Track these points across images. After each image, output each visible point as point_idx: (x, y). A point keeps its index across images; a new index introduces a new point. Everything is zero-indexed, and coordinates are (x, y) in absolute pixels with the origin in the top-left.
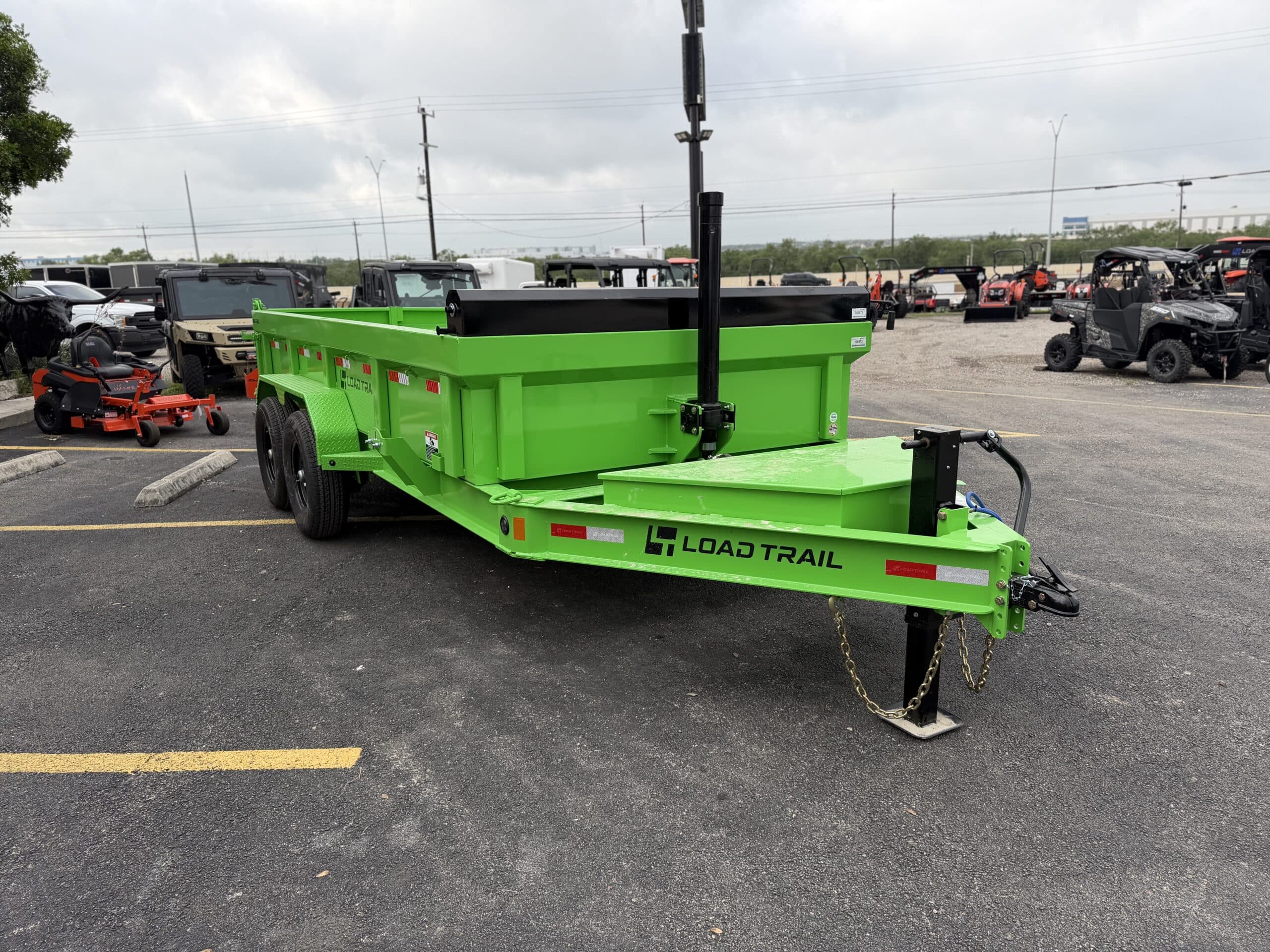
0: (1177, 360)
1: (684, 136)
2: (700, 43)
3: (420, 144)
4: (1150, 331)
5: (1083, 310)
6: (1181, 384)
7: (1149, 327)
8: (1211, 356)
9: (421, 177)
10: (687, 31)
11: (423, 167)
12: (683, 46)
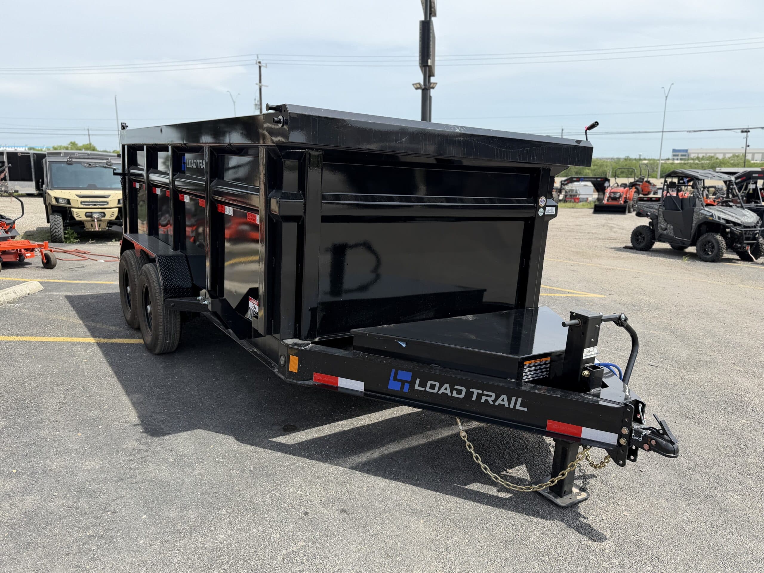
0: (716, 247)
1: (419, 86)
2: (431, 26)
3: (256, 84)
4: (699, 226)
5: (656, 210)
6: (718, 263)
7: (699, 223)
8: (739, 245)
9: (256, 105)
10: (423, 18)
11: (258, 98)
12: (420, 28)
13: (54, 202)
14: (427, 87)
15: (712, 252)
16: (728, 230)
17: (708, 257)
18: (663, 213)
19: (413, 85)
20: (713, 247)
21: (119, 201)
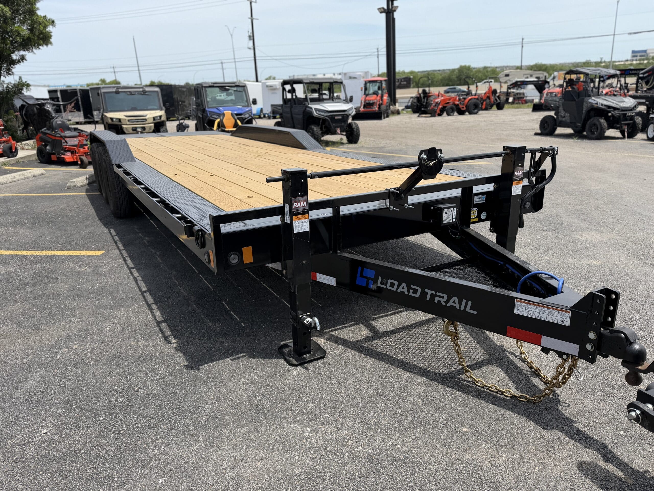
0: (599, 128)
1: (382, 10)
3: (249, 18)
5: (558, 102)
7: (588, 111)
8: (618, 126)
9: (250, 36)
11: (251, 31)
13: (110, 121)
14: (390, 11)
15: (596, 132)
16: (610, 114)
17: (594, 136)
18: (562, 105)
19: (378, 9)
20: (597, 129)
21: (154, 119)
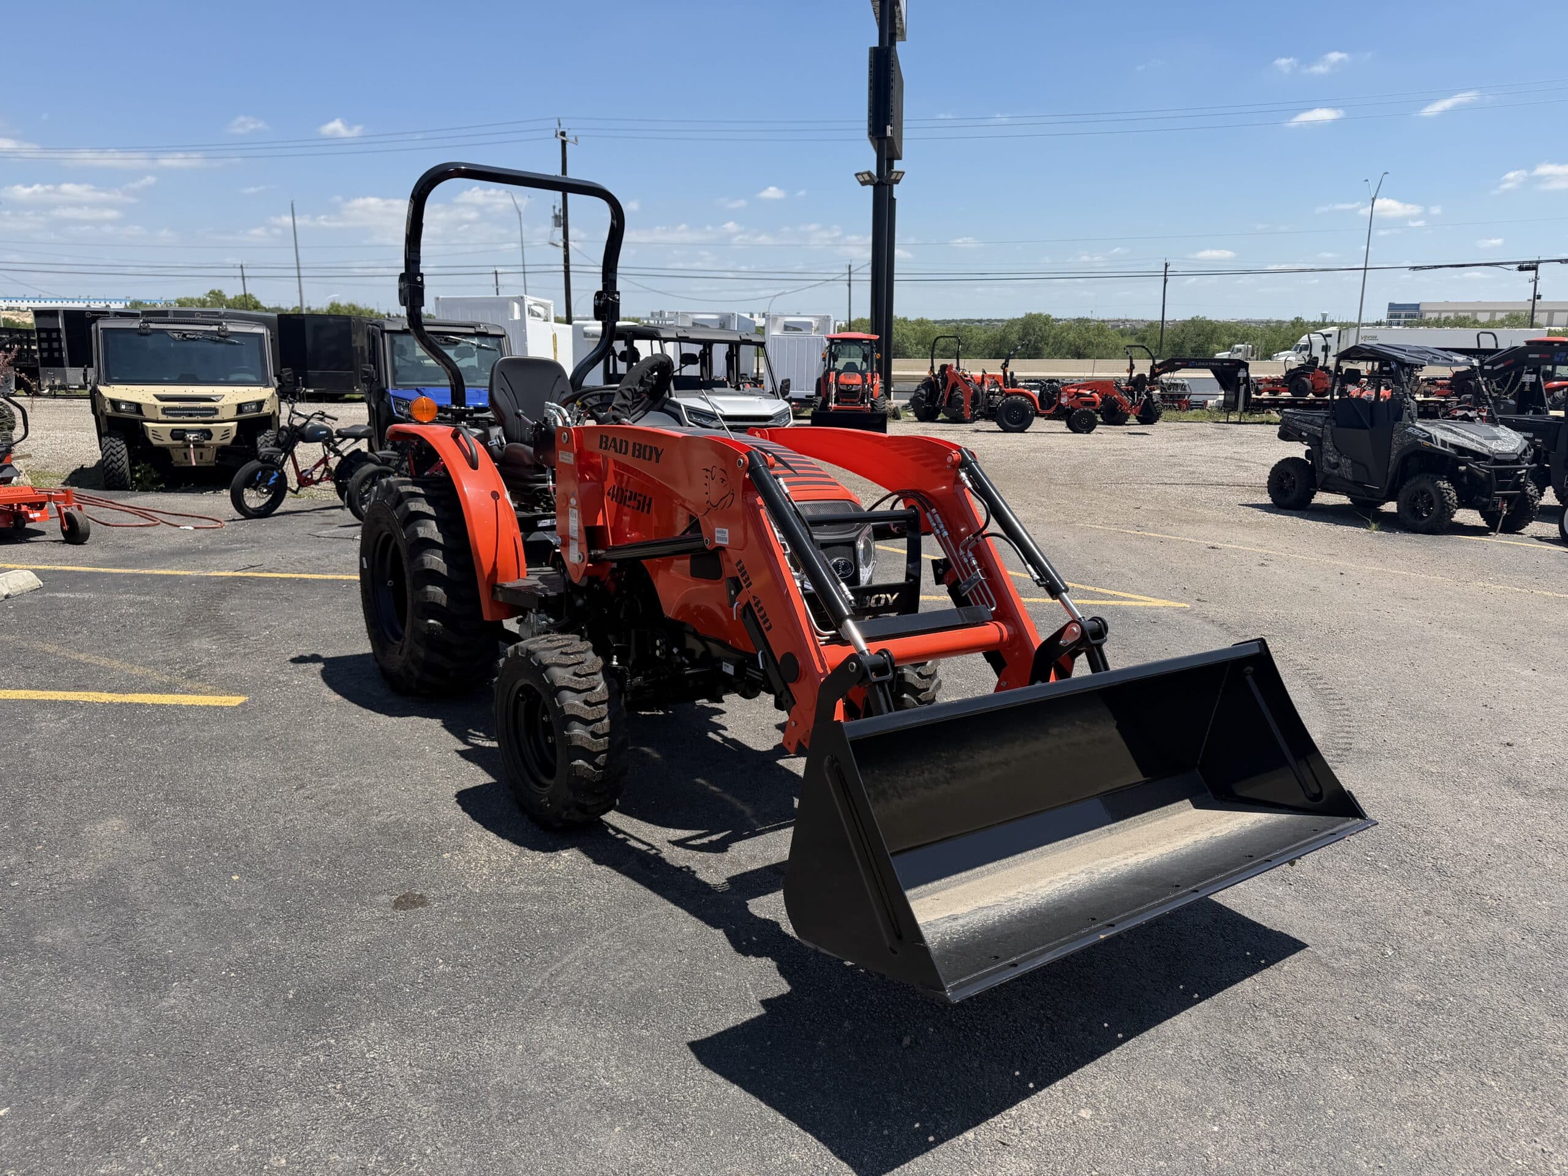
0: (1436, 502)
1: (867, 178)
2: (894, 59)
4: (1404, 460)
5: (1320, 426)
7: (1403, 454)
8: (1485, 500)
9: (556, 217)
10: (877, 45)
11: (560, 205)
12: (870, 62)
13: (111, 409)
14: (884, 181)
15: (1428, 513)
16: (1463, 468)
17: (1421, 523)
18: (1332, 434)
19: (857, 175)
20: (1431, 503)
21: (240, 408)
